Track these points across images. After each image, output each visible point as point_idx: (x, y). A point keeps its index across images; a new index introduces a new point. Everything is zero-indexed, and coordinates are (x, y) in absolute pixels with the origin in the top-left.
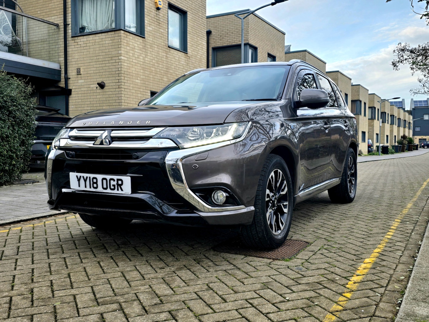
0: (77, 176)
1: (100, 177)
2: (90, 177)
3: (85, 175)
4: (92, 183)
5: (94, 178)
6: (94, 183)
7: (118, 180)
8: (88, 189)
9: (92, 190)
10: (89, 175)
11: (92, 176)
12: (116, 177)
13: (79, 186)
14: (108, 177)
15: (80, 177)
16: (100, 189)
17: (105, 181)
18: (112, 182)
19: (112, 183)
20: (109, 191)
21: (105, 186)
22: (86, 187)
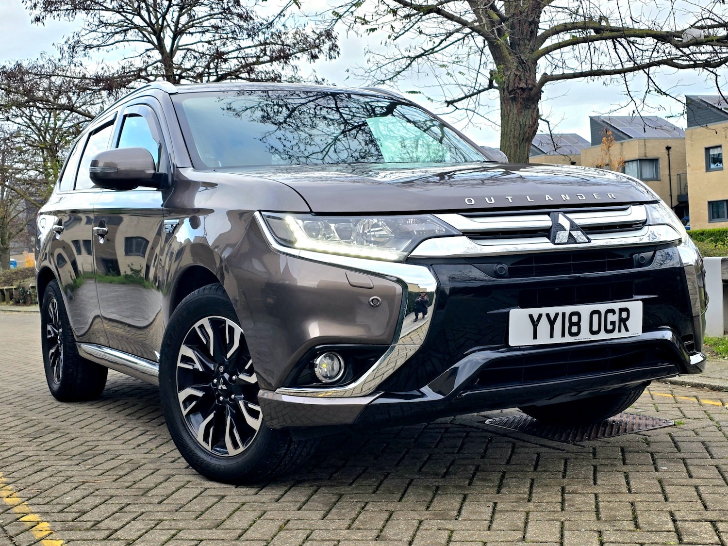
0: (531, 316)
1: (585, 310)
2: (564, 314)
3: (552, 311)
4: (567, 324)
5: (572, 314)
6: (572, 324)
7: (621, 310)
8: (558, 339)
9: (568, 339)
10: (560, 309)
11: (568, 309)
12: (616, 306)
13: (535, 337)
14: (602, 307)
15: (540, 316)
16: (585, 335)
17: (596, 317)
18: (610, 315)
19: (611, 317)
20: (603, 336)
21: (595, 328)
22: (552, 336)
